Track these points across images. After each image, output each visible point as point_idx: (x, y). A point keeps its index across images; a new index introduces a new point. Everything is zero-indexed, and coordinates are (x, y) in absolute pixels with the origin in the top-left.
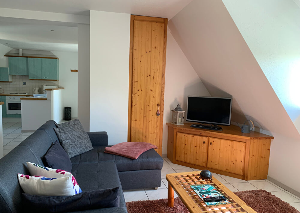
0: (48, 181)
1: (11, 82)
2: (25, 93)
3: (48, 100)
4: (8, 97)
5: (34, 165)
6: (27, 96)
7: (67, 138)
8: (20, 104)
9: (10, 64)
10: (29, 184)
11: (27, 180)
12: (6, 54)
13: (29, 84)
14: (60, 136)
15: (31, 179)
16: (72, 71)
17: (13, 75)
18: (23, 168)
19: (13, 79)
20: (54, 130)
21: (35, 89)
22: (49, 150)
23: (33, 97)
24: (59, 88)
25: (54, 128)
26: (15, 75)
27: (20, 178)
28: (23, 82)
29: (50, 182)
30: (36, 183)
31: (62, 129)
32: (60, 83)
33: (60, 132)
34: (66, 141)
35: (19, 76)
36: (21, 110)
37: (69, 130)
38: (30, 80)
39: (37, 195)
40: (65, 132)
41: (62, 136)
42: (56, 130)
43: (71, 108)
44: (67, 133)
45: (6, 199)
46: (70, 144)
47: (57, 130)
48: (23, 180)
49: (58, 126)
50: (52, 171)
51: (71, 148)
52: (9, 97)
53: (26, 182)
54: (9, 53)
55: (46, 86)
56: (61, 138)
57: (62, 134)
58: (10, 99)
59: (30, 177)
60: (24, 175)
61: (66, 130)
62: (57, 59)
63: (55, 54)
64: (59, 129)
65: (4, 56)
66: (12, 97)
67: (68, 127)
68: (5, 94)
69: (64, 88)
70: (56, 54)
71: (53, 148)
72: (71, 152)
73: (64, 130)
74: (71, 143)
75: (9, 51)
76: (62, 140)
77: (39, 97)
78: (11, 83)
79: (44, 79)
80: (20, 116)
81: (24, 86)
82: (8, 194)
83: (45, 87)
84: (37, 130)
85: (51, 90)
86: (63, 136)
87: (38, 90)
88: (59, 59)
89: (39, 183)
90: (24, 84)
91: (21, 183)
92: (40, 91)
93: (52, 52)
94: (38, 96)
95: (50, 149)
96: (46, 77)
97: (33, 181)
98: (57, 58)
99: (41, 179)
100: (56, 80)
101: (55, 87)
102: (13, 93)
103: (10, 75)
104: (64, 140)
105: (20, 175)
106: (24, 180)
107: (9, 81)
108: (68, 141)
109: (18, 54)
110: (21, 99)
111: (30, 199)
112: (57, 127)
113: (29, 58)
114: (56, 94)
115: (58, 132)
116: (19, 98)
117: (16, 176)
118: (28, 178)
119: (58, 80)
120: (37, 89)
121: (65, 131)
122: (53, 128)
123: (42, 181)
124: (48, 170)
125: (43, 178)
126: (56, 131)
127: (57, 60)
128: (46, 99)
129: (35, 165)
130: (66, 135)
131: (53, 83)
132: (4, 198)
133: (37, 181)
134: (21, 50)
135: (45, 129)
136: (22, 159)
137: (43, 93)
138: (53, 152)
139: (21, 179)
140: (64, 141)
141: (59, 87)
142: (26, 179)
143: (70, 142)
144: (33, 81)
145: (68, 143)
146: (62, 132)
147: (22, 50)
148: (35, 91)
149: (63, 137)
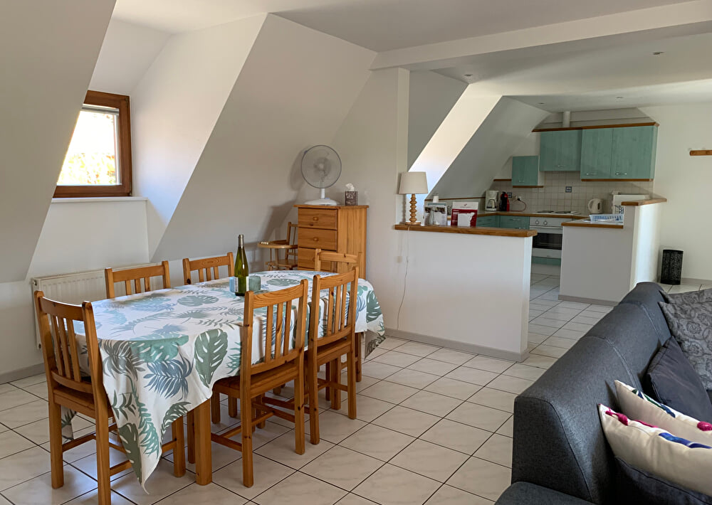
0: (685, 448)
1: (542, 187)
2: (570, 212)
3: (625, 230)
4: (533, 220)
5: (634, 392)
6: (573, 218)
7: (697, 335)
8: (561, 236)
9: (543, 147)
10: (628, 438)
11: (622, 426)
12: (537, 127)
13: (580, 190)
14: (676, 325)
15: (632, 426)
16: (693, 153)
17: (546, 172)
18: (606, 392)
19: (545, 179)
20: (661, 308)
21: (592, 202)
22: (655, 359)
23: (590, 220)
24: (652, 199)
25: (661, 303)
26: (552, 172)
27: (604, 417)
28: (567, 185)
29: (690, 452)
30: (648, 441)
31: (681, 309)
32: (656, 188)
33: (676, 315)
34: (691, 342)
35: (559, 172)
36: (560, 249)
37: (702, 314)
38: (583, 180)
39: (652, 475)
40: (690, 317)
41: (681, 327)
42: (665, 308)
43: (681, 253)
44: (696, 320)
45: (579, 457)
46: (704, 354)
47: (669, 309)
48: (611, 421)
49: (670, 299)
50: (685, 422)
51: (707, 364)
52: (535, 219)
53: (620, 430)
54: (542, 123)
55: (619, 194)
56: (679, 332)
57: (683, 322)
58: (537, 225)
59: (629, 420)
60: (612, 411)
61: (693, 312)
62: (655, 126)
63: (648, 115)
64: (673, 306)
65: (533, 131)
66: (542, 220)
67: (699, 306)
68: (526, 212)
69: (666, 200)
70: (653, 114)
71: (665, 357)
72: (705, 375)
73: (688, 312)
74: (706, 351)
75: (544, 118)
76: (683, 337)
77: (602, 221)
78: (541, 190)
79: (615, 177)
80: (557, 262)
81: (568, 195)
82: (584, 447)
83: (618, 199)
84: (621, 303)
85: (636, 204)
86: (685, 327)
87: (599, 205)
88: (658, 125)
89: (656, 444)
90: (569, 190)
91: (606, 429)
92: (604, 208)
93: (640, 109)
94: (601, 218)
95: (658, 358)
96: (620, 174)
97: (639, 433)
98: (653, 124)
99: (660, 435)
100: (648, 180)
101: (643, 197)
102: (544, 212)
103: (541, 171)
104: (687, 338)
105: (604, 409)
106: (614, 424)
107: (539, 185)
108: (698, 343)
109: (562, 123)
110: (564, 224)
111: (635, 476)
112: (667, 301)
113: (583, 130)
114: (647, 215)
115: (670, 315)
116: (558, 222)
117: (596, 409)
118: (625, 423)
119: (652, 180)
120: (597, 202)
121: (690, 315)
122: (659, 304)
123: (665, 443)
124: (673, 415)
125: (666, 434)
126: (667, 312)
127: (653, 129)
128: (622, 227)
129: (637, 393)
130: (694, 326)
131: (635, 186)
132: (575, 453)
133: (648, 437)
134: (568, 113)
135: (641, 304)
136: (603, 369)
137: (611, 213)
138: (668, 366)
139: (608, 420)
140: (686, 342)
141: (654, 197)
142: (619, 423)
143: (705, 346)
144: (589, 183)
145: (698, 348)
146: (683, 316)
147: (571, 113)
148: (591, 207)
149: (683, 329)
